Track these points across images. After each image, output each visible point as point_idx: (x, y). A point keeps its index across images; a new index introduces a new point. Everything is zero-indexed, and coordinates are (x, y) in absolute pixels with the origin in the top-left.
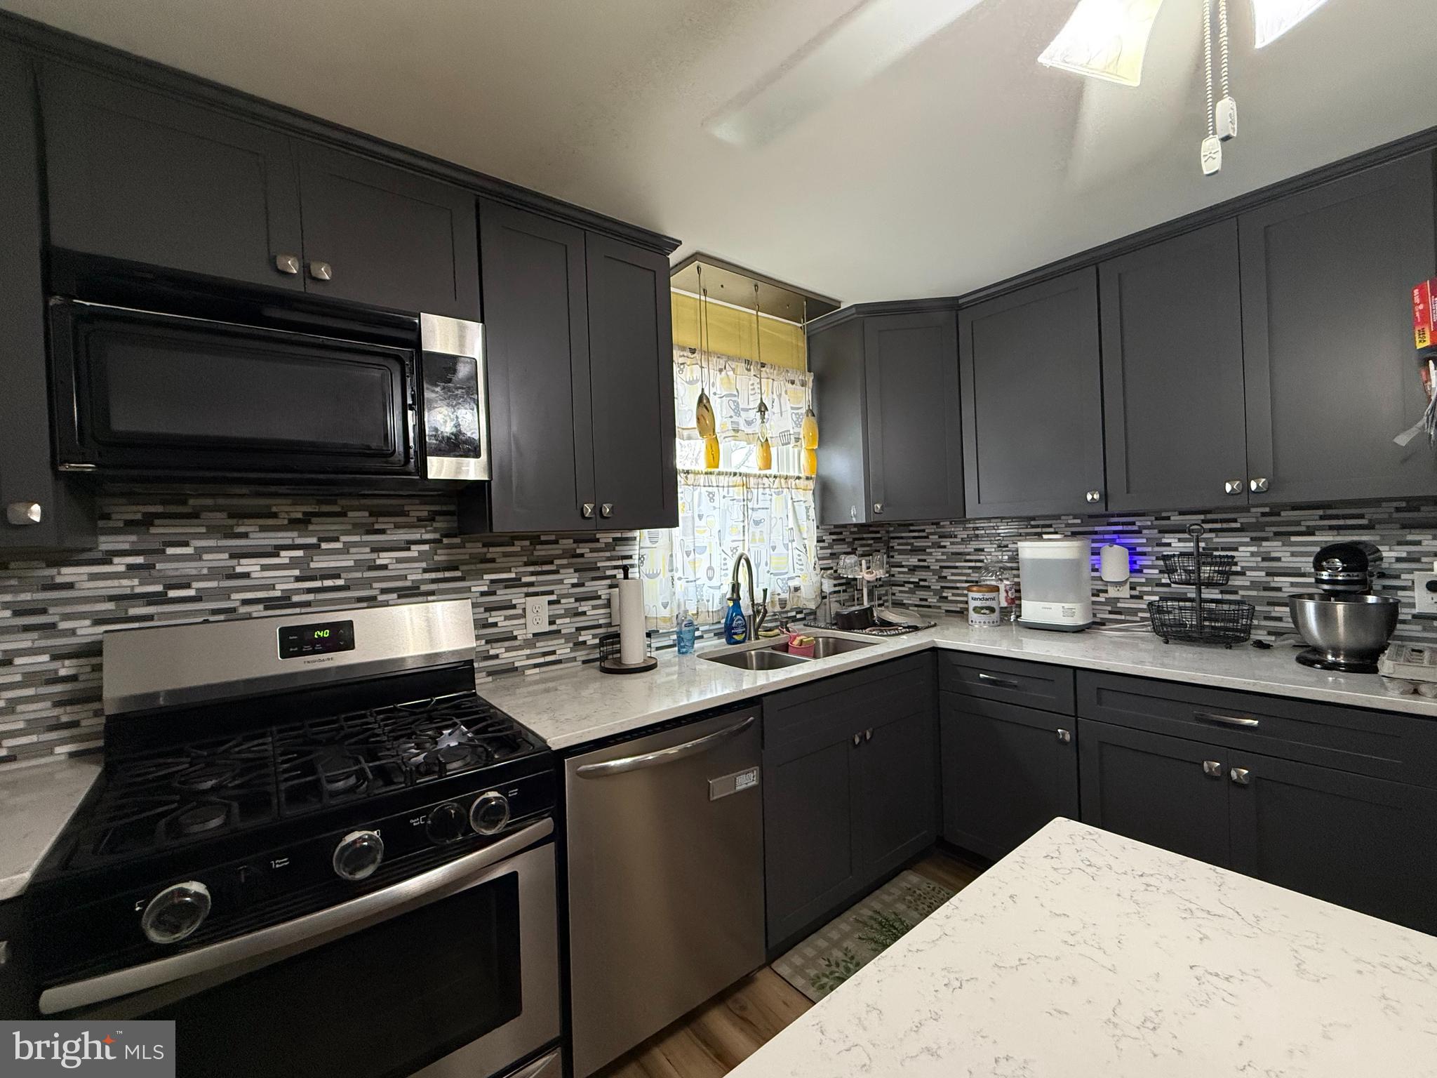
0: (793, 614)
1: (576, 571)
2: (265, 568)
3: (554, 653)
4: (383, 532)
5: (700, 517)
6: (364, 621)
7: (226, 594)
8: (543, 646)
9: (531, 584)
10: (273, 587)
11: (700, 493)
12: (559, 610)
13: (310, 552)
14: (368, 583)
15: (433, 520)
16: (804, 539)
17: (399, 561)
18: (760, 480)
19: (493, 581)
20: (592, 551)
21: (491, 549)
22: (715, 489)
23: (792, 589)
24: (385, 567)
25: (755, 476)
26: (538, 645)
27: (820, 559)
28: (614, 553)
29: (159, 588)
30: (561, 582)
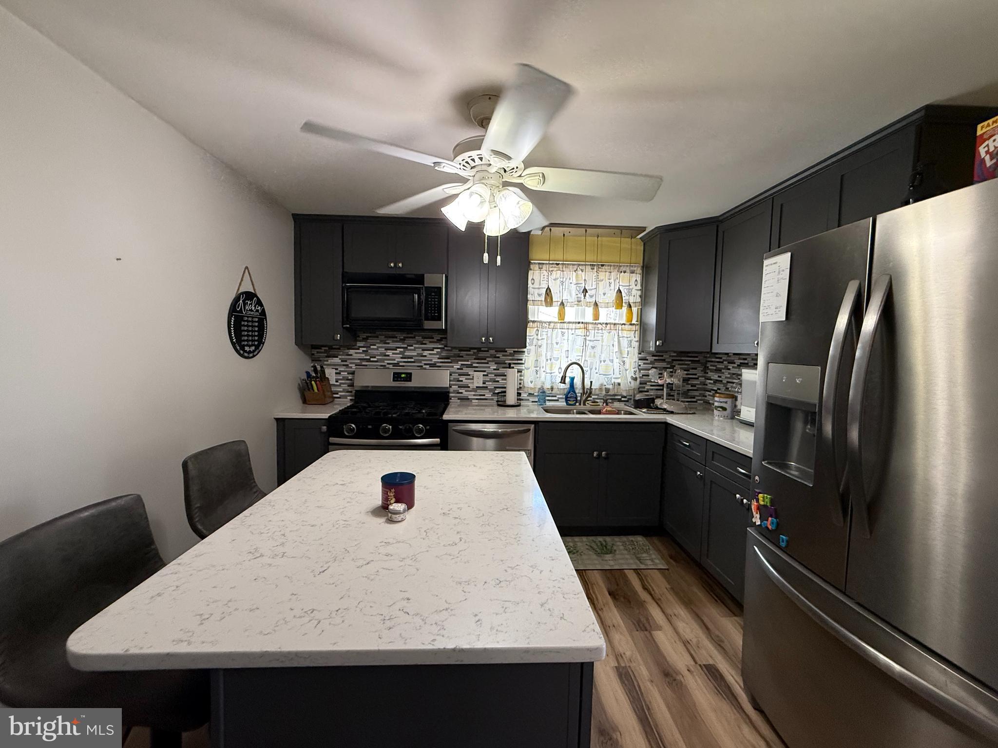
0: (620, 397)
1: (496, 364)
2: (393, 354)
3: (484, 395)
4: (425, 344)
5: (557, 343)
6: (416, 373)
7: (383, 361)
8: (480, 392)
9: (477, 367)
10: (394, 360)
11: (557, 333)
12: (487, 379)
13: (405, 349)
14: (420, 361)
15: (442, 341)
16: (623, 358)
17: (430, 354)
18: (596, 325)
19: (462, 365)
20: (503, 356)
21: (462, 352)
22: (566, 331)
23: (616, 384)
24: (425, 356)
25: (592, 323)
26: (478, 391)
27: (640, 370)
28: (513, 357)
29: (368, 357)
30: (489, 367)
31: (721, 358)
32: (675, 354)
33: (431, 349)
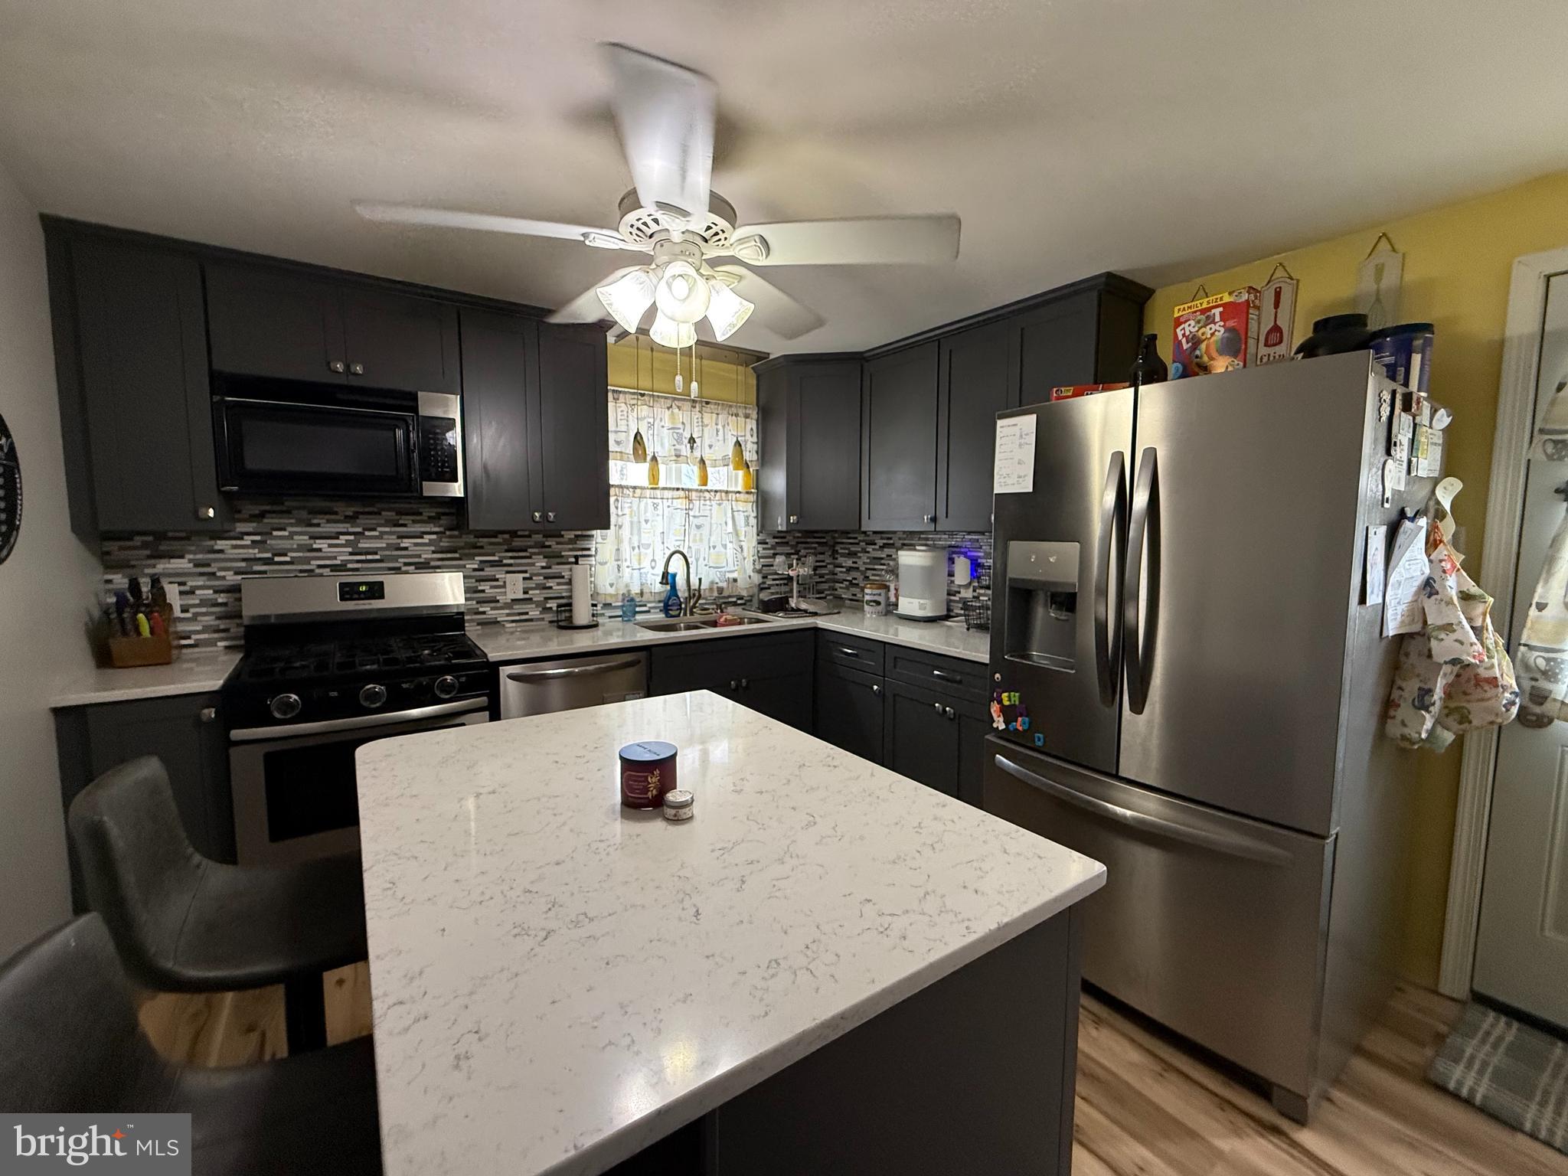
0: (734, 599)
1: (545, 557)
2: (330, 546)
3: (527, 613)
4: (404, 525)
5: (647, 521)
6: (391, 582)
7: (307, 561)
8: (518, 608)
9: (510, 565)
10: (335, 558)
11: (647, 503)
12: (531, 584)
13: (358, 537)
14: (395, 559)
15: (439, 519)
16: (741, 541)
17: (416, 545)
18: (701, 494)
19: (481, 562)
20: (558, 543)
21: (481, 540)
22: (660, 501)
23: (731, 580)
24: (406, 549)
25: (697, 490)
26: (514, 607)
27: (759, 558)
28: (575, 546)
29: (269, 555)
30: (533, 564)
31: (856, 538)
32: (800, 535)
33: (418, 534)
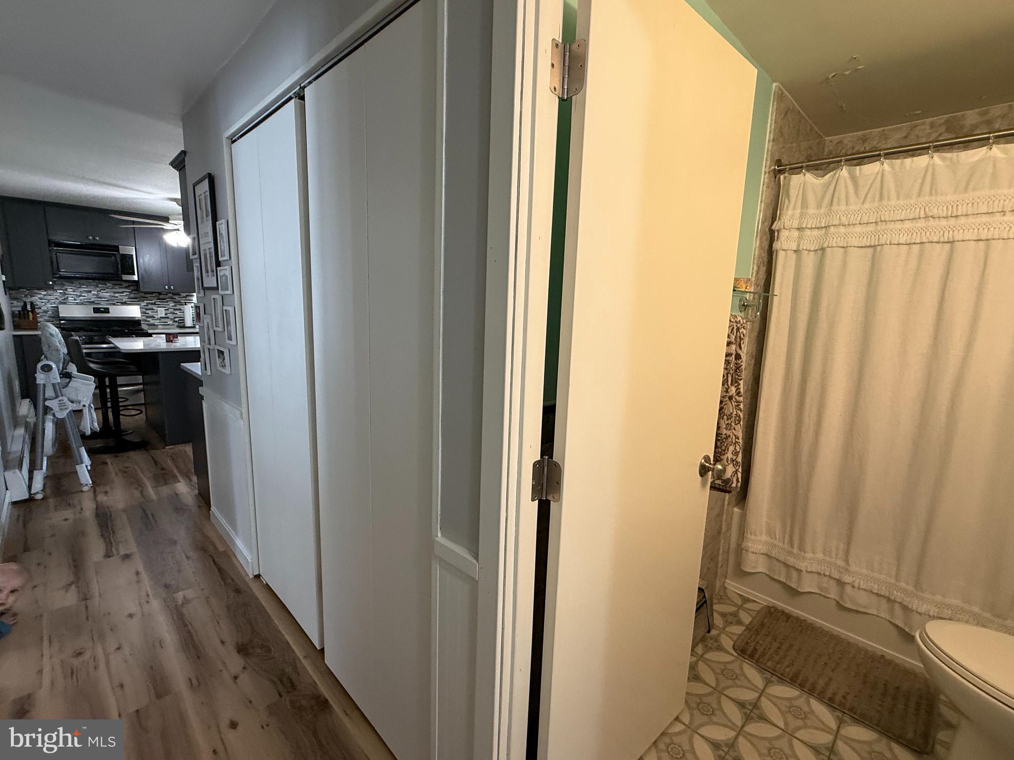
1: (173, 302)
2: (88, 295)
3: (167, 322)
4: (116, 289)
6: (111, 308)
8: (163, 320)
9: (159, 304)
10: (91, 299)
12: (167, 312)
13: (98, 292)
14: (113, 300)
15: (129, 287)
17: (121, 296)
19: (147, 303)
21: (146, 295)
24: (117, 297)
26: (161, 320)
28: (186, 299)
30: (169, 305)
33: (122, 292)
